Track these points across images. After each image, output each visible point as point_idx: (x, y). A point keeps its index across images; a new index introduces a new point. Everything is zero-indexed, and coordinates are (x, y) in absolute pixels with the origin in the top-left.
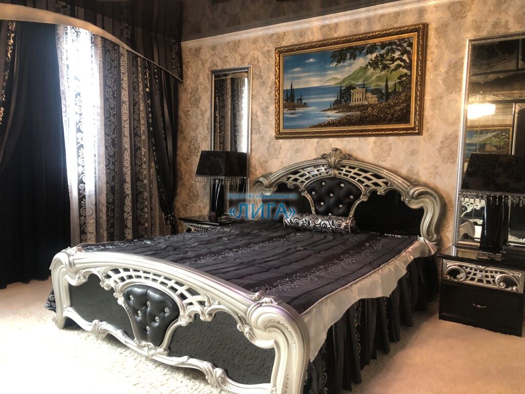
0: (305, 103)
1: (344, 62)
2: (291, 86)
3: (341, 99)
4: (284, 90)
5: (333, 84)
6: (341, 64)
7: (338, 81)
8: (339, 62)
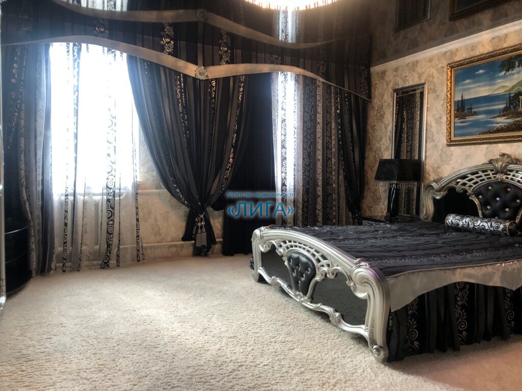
0: (475, 112)
1: (513, 70)
2: (462, 97)
3: (510, 105)
4: (455, 102)
5: (503, 92)
6: (510, 72)
7: (507, 89)
8: (508, 70)
